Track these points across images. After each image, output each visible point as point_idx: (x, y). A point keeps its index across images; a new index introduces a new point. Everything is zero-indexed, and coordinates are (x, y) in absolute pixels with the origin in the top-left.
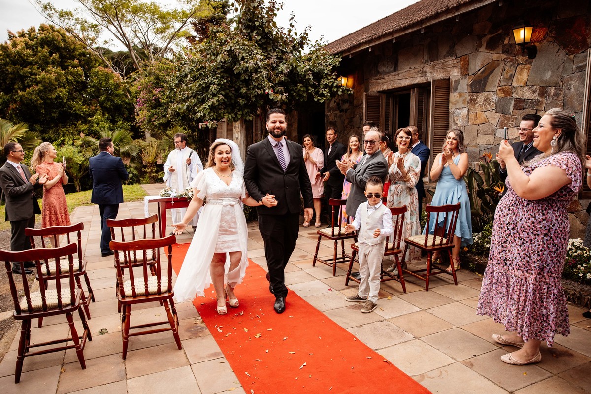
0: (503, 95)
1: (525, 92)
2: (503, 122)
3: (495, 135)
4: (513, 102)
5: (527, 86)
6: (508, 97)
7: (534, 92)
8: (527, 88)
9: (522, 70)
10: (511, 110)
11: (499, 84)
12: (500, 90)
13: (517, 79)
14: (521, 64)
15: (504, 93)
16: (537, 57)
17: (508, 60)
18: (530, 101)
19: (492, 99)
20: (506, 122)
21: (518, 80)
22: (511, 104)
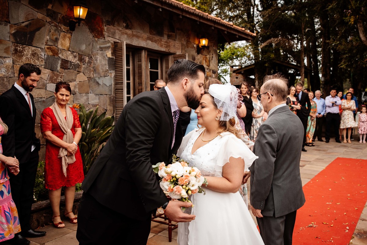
0: (51, 53)
1: (69, 56)
2: (53, 78)
3: (46, 89)
4: (60, 62)
5: (69, 51)
6: (56, 57)
7: (75, 57)
8: (70, 52)
9: (64, 37)
10: (59, 68)
11: (46, 43)
12: (48, 48)
13: (62, 43)
14: (63, 31)
15: (52, 52)
16: (75, 31)
17: (53, 24)
18: (73, 63)
19: (41, 55)
20: (55, 78)
21: (62, 45)
22: (58, 63)
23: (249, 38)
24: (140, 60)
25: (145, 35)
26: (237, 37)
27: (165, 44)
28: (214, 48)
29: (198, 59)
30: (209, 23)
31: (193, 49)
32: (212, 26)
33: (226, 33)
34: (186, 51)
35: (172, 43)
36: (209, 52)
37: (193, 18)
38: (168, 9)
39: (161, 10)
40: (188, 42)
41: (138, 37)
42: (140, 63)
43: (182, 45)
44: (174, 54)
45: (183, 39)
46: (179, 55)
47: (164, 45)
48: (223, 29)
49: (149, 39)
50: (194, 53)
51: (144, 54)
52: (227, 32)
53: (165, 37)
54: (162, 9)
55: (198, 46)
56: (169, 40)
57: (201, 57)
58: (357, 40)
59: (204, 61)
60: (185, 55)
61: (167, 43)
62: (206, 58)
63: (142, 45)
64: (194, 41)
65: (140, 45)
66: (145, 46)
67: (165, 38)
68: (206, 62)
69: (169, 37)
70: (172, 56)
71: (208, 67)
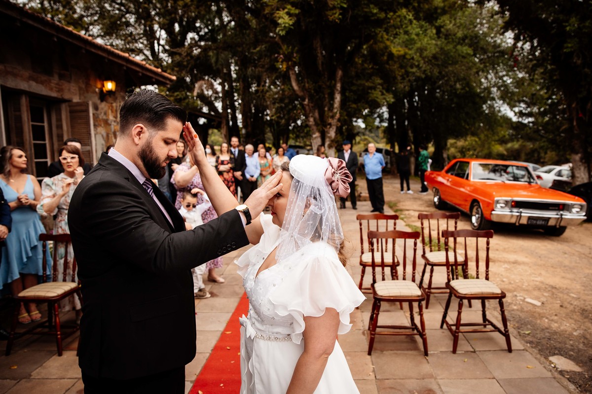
23: (168, 82)
24: (19, 109)
25: (27, 74)
26: (154, 80)
27: (56, 87)
28: (122, 94)
29: (102, 109)
30: (120, 62)
31: (95, 95)
32: (123, 65)
33: (140, 74)
34: (85, 97)
35: (66, 85)
36: (115, 99)
37: (100, 53)
38: (66, 38)
39: (56, 40)
40: (88, 85)
41: (15, 75)
42: (18, 113)
43: (80, 89)
44: (69, 101)
45: (81, 81)
46: (77, 103)
47: (54, 89)
48: (138, 69)
49: (31, 78)
50: (97, 100)
51: (24, 101)
52: (143, 74)
53: (56, 77)
54: (58, 38)
55: (101, 91)
56: (62, 81)
57: (105, 106)
58: (289, 89)
59: (110, 111)
60: (88, 104)
61: (59, 85)
62: (112, 107)
63: (22, 88)
64: (96, 83)
65: (19, 87)
66: (27, 89)
67: (55, 80)
68: (112, 112)
69: (61, 77)
70: (67, 104)
71: (114, 119)
